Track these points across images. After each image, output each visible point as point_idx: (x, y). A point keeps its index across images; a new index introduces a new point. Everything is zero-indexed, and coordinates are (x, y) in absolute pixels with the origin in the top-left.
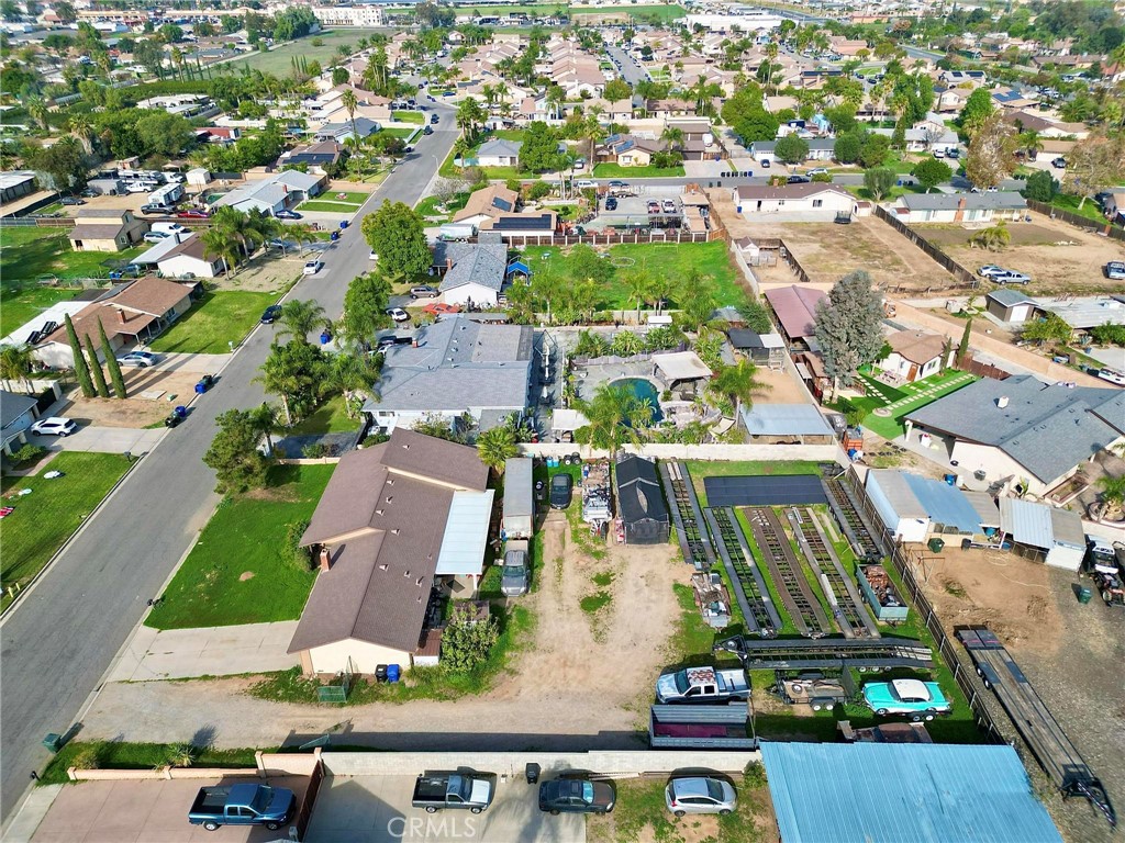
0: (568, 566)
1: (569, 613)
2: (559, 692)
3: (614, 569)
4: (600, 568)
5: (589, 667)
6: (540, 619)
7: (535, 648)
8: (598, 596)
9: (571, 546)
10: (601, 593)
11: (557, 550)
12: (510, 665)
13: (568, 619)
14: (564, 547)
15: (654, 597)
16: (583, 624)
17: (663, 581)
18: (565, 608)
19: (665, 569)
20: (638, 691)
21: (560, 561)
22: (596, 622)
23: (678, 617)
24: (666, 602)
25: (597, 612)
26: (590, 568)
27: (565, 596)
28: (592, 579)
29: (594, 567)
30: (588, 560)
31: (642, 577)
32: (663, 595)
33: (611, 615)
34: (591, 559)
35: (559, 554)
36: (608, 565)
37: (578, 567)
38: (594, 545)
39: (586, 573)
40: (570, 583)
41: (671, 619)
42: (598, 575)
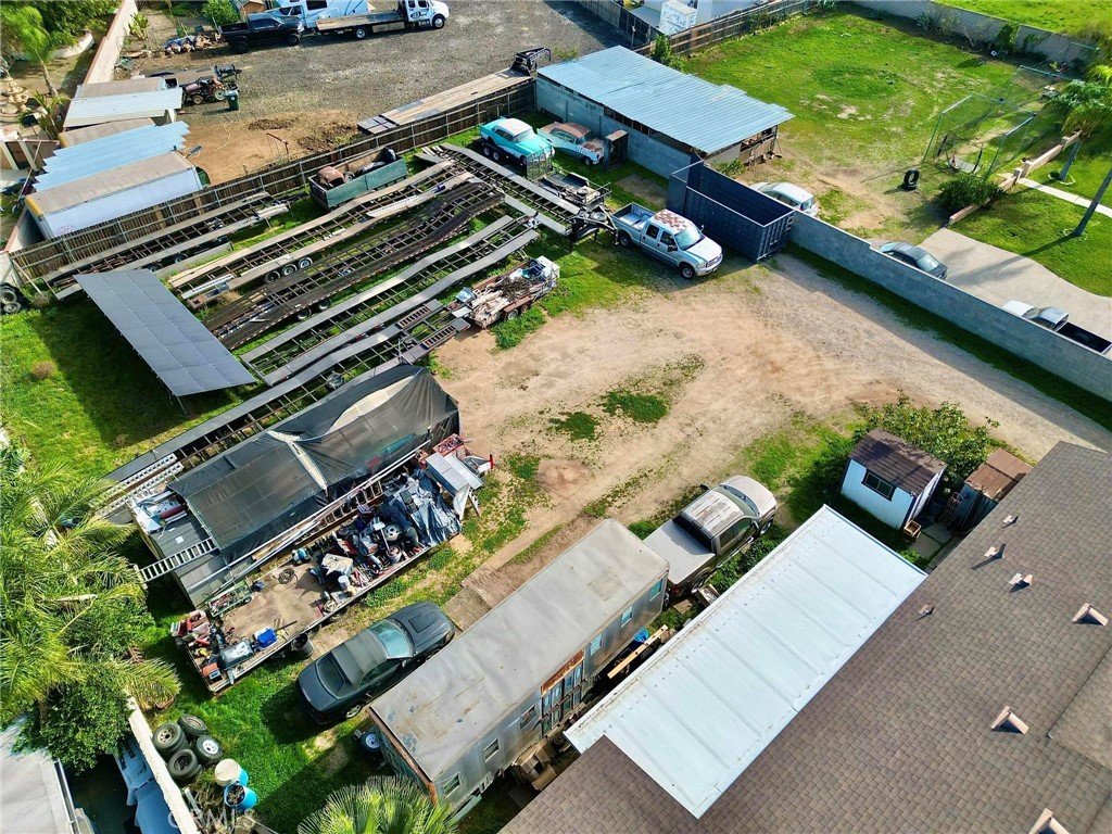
0: (595, 490)
1: (693, 420)
2: (816, 350)
3: (540, 427)
4: (557, 446)
5: (747, 348)
6: (745, 442)
7: (796, 414)
8: (619, 412)
10: (611, 411)
12: (855, 419)
13: (704, 414)
14: (556, 530)
15: (556, 355)
16: (692, 395)
17: (509, 364)
18: (689, 430)
22: (670, 383)
23: (567, 318)
24: (550, 341)
25: (654, 392)
26: (571, 458)
27: (665, 446)
28: (592, 439)
29: (560, 454)
30: (554, 474)
31: (524, 388)
32: (540, 349)
33: (641, 377)
34: (548, 470)
35: (581, 523)
36: (539, 440)
37: (583, 475)
38: (505, 491)
39: (587, 454)
40: (633, 460)
41: (576, 322)
42: (576, 437)
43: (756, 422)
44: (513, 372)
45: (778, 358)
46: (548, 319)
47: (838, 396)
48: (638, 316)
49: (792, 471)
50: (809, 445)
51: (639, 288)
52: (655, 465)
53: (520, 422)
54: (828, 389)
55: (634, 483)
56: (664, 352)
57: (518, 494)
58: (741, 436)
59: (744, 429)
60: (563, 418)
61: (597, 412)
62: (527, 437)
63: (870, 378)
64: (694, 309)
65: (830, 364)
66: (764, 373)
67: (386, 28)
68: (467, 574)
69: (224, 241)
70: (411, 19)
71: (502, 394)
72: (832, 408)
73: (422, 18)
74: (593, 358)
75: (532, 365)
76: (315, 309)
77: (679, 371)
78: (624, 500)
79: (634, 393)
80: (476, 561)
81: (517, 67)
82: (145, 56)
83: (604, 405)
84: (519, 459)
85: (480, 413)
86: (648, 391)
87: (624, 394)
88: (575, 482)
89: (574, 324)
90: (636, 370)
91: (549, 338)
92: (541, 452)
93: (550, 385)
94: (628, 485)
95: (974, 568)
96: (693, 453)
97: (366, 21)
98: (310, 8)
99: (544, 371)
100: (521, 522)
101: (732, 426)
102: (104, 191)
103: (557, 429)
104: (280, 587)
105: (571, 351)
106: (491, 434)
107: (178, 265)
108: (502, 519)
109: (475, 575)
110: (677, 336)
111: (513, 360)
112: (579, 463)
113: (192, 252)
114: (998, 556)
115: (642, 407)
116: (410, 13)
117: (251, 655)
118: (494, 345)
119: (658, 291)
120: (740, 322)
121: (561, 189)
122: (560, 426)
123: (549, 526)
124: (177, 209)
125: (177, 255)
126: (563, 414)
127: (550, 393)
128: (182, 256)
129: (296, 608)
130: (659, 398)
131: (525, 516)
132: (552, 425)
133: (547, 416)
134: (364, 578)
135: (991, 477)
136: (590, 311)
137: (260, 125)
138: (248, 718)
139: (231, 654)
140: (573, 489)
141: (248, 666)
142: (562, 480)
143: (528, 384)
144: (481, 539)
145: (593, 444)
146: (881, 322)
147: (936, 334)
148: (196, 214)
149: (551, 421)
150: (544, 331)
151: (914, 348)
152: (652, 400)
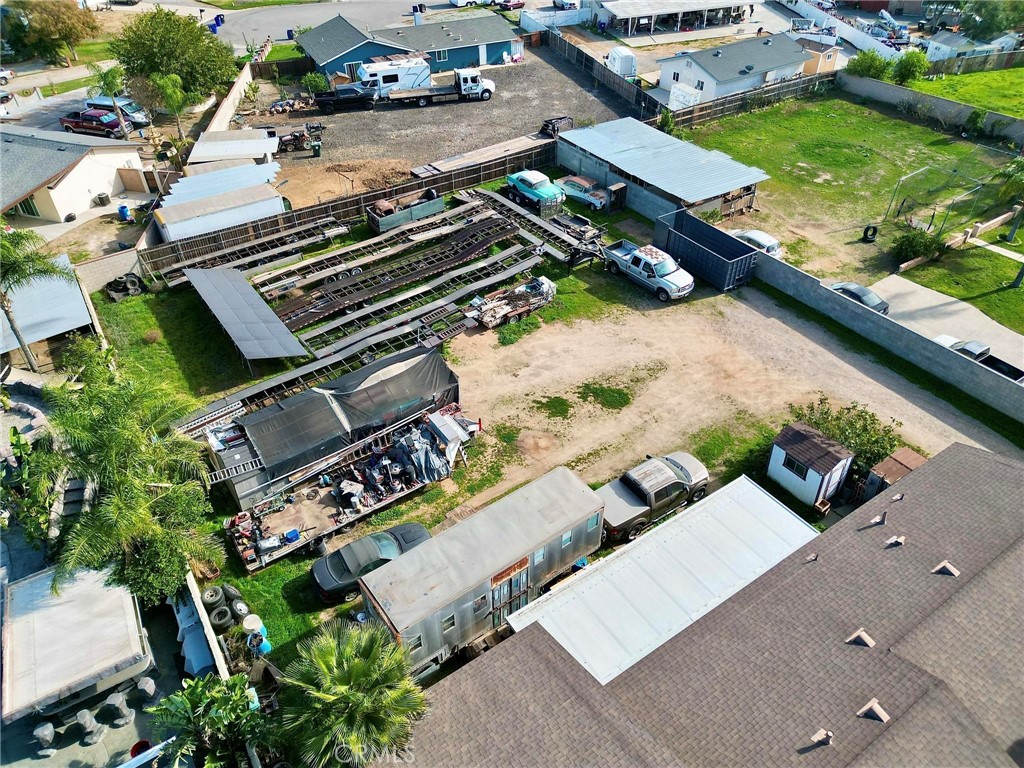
0: (562, 456)
1: (652, 409)
2: (765, 363)
4: (537, 420)
5: (706, 358)
8: (591, 399)
9: (513, 474)
10: (584, 398)
12: (790, 419)
13: (661, 406)
15: (544, 353)
16: (654, 390)
22: (637, 381)
23: (559, 325)
24: (542, 342)
25: (622, 386)
26: (546, 430)
27: (625, 427)
28: (565, 417)
29: (537, 427)
30: (530, 441)
31: (515, 375)
32: (532, 347)
33: (614, 374)
34: (526, 438)
36: (522, 415)
37: (554, 445)
38: (490, 450)
39: (559, 427)
40: (597, 436)
41: (565, 329)
42: (552, 415)
43: (705, 415)
44: (508, 363)
45: (730, 368)
46: (543, 325)
47: (778, 401)
48: (617, 328)
49: (729, 455)
50: (747, 437)
51: (622, 306)
52: (615, 442)
53: (508, 401)
54: (770, 395)
55: (595, 453)
56: (635, 356)
57: (500, 454)
58: (690, 425)
60: (544, 401)
61: (572, 398)
62: (513, 413)
63: (808, 388)
64: (665, 325)
65: (775, 375)
66: (717, 378)
67: (443, 98)
68: (451, 509)
69: (297, 252)
70: (464, 93)
71: (497, 379)
72: (772, 409)
73: (473, 92)
74: (575, 357)
75: (525, 358)
76: (360, 306)
77: (645, 372)
78: (585, 465)
79: (605, 386)
80: (460, 500)
81: (544, 132)
82: (254, 114)
83: (579, 393)
84: (504, 428)
85: (478, 392)
86: (617, 385)
87: (597, 386)
88: (547, 448)
89: (564, 330)
90: (609, 368)
91: (542, 339)
92: (522, 425)
93: (537, 375)
94: (590, 454)
95: (859, 530)
96: (648, 435)
97: (428, 93)
98: (385, 82)
99: (534, 364)
100: (499, 475)
101: (683, 417)
102: (212, 209)
103: (538, 408)
104: (307, 502)
105: (557, 350)
106: (485, 407)
107: (260, 267)
108: (485, 471)
109: (457, 510)
110: (648, 345)
111: (510, 354)
112: (552, 435)
113: (272, 258)
114: (882, 523)
115: (610, 397)
116: (463, 87)
117: (279, 547)
118: (496, 342)
119: (637, 310)
120: (703, 338)
121: (567, 227)
122: (540, 406)
123: (520, 479)
124: (264, 226)
125: (260, 260)
126: (544, 397)
127: (536, 381)
128: (263, 261)
129: (317, 518)
130: (625, 391)
131: (503, 471)
132: (534, 404)
133: (531, 398)
134: (371, 501)
135: (894, 468)
136: (578, 321)
137: (336, 169)
138: (272, 591)
139: (265, 544)
140: (544, 453)
141: (276, 555)
142: (537, 447)
143: (520, 373)
144: (466, 484)
145: (566, 421)
146: (825, 345)
147: (872, 358)
148: (278, 231)
149: (534, 401)
150: (538, 334)
151: (851, 368)
152: (619, 392)
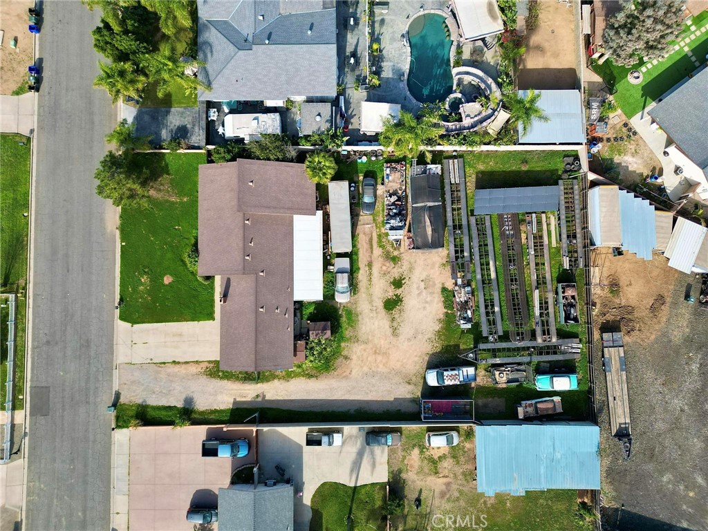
0: (375, 270)
1: (377, 313)
2: (373, 372)
3: (405, 273)
4: (395, 273)
5: (389, 354)
6: (360, 318)
7: (358, 341)
8: (394, 297)
9: (377, 251)
10: (396, 295)
11: (368, 255)
12: (345, 353)
13: (377, 317)
14: (372, 252)
15: (428, 299)
16: (385, 321)
17: (435, 285)
18: (374, 308)
19: (438, 273)
20: (415, 372)
21: (370, 265)
22: (393, 319)
23: (442, 316)
24: (435, 303)
25: (393, 312)
26: (389, 272)
27: (374, 298)
28: (391, 283)
29: (392, 271)
30: (388, 265)
31: (422, 281)
32: (434, 297)
33: (402, 314)
34: (390, 264)
35: (369, 259)
36: (401, 270)
37: (382, 271)
38: (392, 250)
39: (387, 277)
40: (377, 286)
41: (438, 317)
42: (395, 280)
43: (364, 327)
44: (431, 283)
45: (379, 358)
46: (446, 310)
47: (354, 357)
48: (426, 337)
50: (347, 332)
51: (439, 350)
52: (371, 290)
53: (411, 269)
54: (358, 357)
56: (406, 330)
57: (388, 252)
58: (363, 319)
59: (364, 322)
60: (403, 282)
61: (399, 291)
62: (404, 268)
63: (353, 373)
64: (416, 356)
65: (366, 369)
66: (377, 348)
71: (425, 274)
72: (352, 351)
74: (419, 309)
75: (429, 290)
77: (396, 326)
79: (397, 307)
80: (378, 230)
83: (399, 296)
84: (399, 261)
86: (395, 311)
87: (399, 304)
90: (405, 316)
91: (437, 304)
92: (396, 267)
93: (418, 288)
94: (371, 279)
95: (287, 308)
96: (367, 302)
99: (425, 291)
100: (380, 247)
101: (367, 320)
103: (401, 277)
104: (399, 186)
105: (427, 305)
106: (412, 261)
109: (375, 227)
110: (409, 340)
112: (386, 273)
115: (392, 304)
117: (386, 173)
118: (445, 286)
119: (432, 354)
120: (400, 363)
122: (402, 279)
123: (374, 252)
126: (405, 283)
127: (415, 286)
130: (391, 312)
131: (381, 249)
133: (407, 278)
136: (440, 326)
140: (380, 265)
142: (384, 265)
143: (423, 283)
144: (382, 234)
145: (389, 282)
149: (404, 278)
150: (441, 305)
151: (352, 398)
152: (392, 309)
